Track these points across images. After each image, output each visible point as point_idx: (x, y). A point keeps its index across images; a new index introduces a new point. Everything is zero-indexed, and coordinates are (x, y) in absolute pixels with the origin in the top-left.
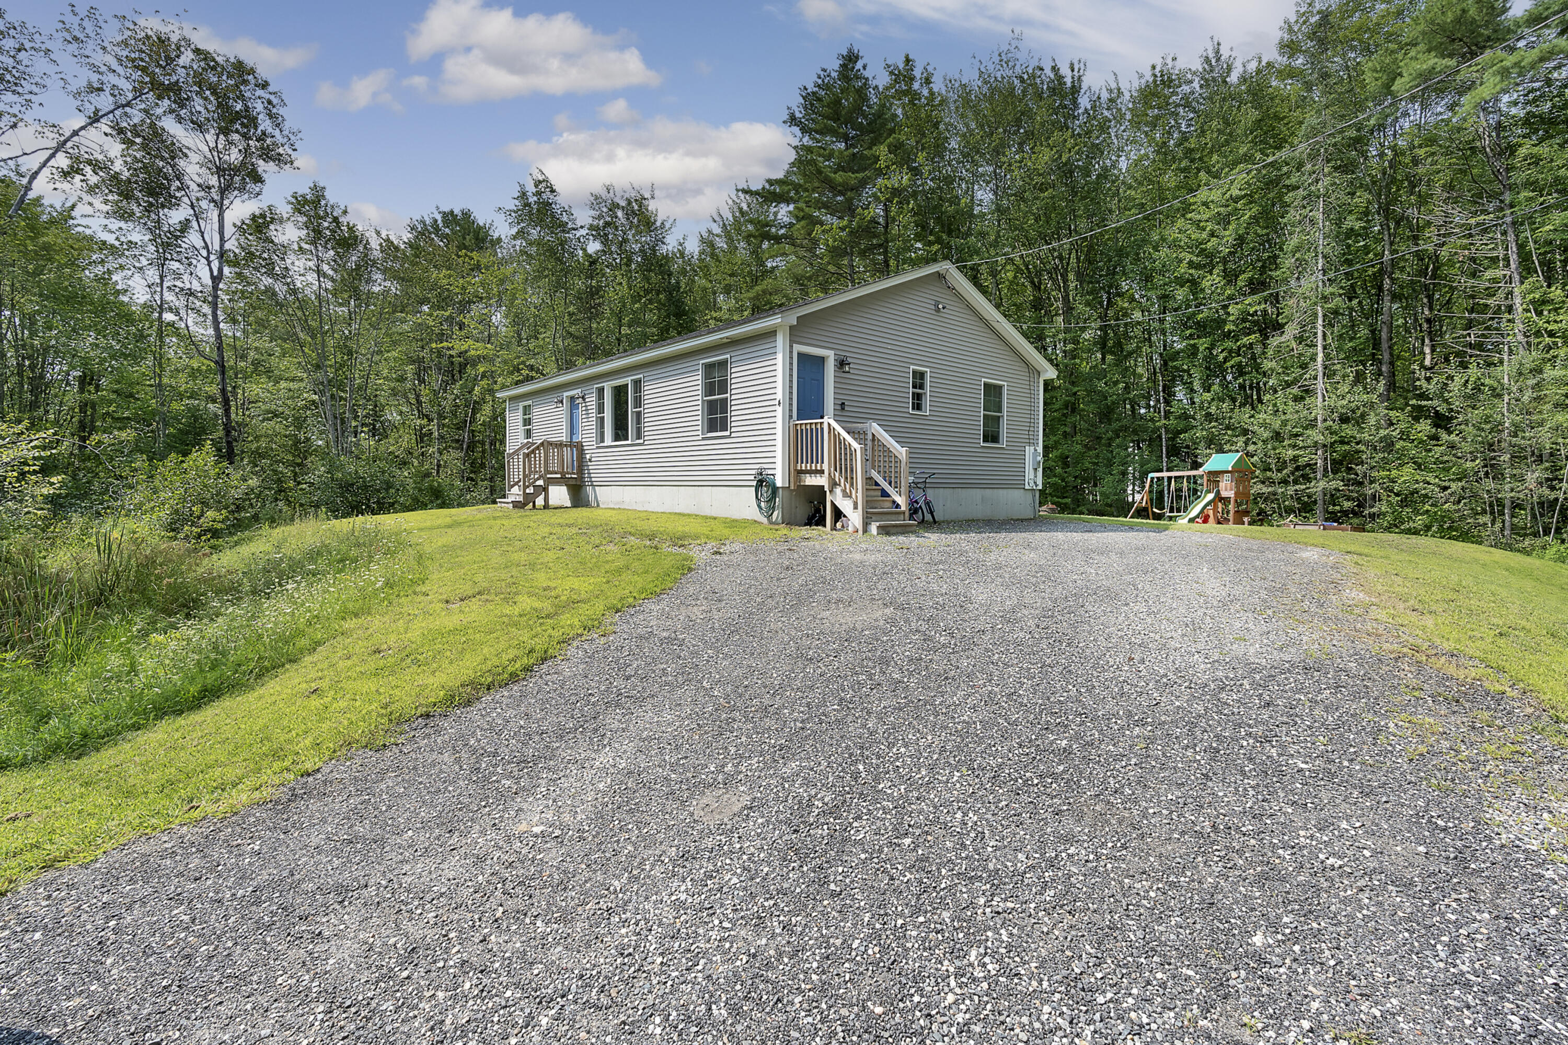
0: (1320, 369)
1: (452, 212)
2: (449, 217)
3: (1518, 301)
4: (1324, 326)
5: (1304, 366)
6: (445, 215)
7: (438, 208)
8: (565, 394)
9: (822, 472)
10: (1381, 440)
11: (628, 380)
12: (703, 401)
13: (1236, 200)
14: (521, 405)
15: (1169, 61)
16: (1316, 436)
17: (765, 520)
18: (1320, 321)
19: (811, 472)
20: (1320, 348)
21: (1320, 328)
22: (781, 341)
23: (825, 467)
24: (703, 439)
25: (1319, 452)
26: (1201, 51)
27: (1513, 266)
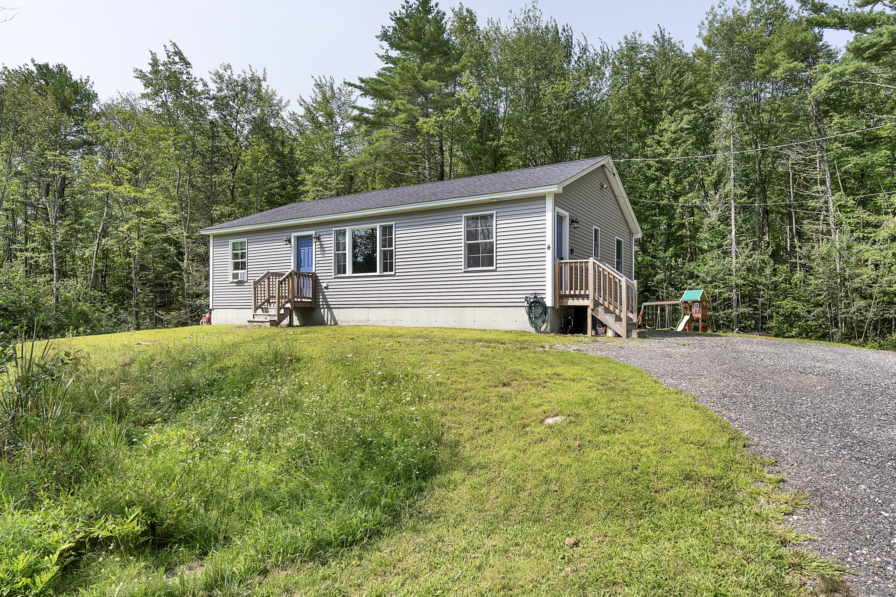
0: (734, 239)
1: (46, 66)
2: (43, 70)
3: (831, 205)
4: (735, 213)
5: (724, 237)
6: (40, 67)
7: (33, 61)
8: (293, 234)
9: (587, 296)
10: (772, 283)
11: (378, 226)
12: (465, 244)
13: (682, 130)
14: (231, 242)
15: (637, 36)
16: (734, 280)
17: (533, 330)
18: (733, 210)
19: (573, 297)
20: (733, 226)
21: (733, 215)
22: (549, 203)
23: (590, 292)
24: (465, 272)
25: (734, 290)
26: (653, 34)
27: (828, 184)
